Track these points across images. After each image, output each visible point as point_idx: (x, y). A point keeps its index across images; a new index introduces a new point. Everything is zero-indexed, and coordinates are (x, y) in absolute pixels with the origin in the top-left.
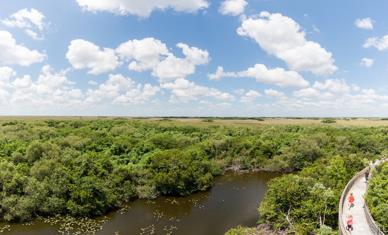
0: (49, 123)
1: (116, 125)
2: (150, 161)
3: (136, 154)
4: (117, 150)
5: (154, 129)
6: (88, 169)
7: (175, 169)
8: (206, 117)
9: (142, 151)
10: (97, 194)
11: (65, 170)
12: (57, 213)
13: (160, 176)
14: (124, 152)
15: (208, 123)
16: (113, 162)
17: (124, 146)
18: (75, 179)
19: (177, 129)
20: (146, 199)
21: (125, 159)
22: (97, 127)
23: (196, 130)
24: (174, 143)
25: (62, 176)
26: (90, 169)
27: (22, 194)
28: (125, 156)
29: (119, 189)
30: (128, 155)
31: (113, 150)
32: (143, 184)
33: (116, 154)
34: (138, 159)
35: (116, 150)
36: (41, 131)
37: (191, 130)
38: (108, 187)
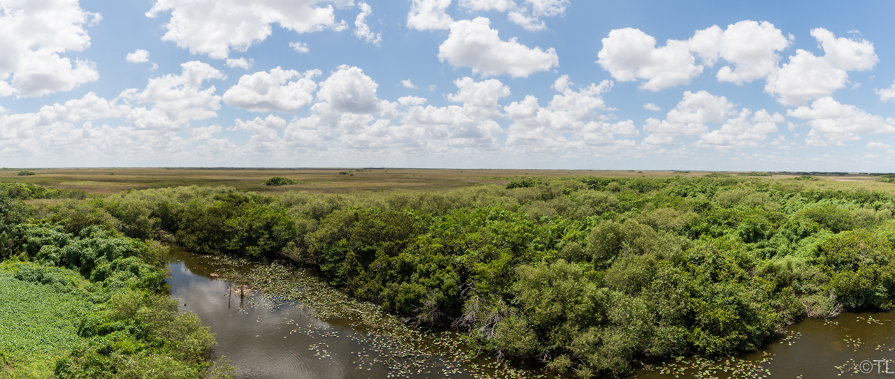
0: (590, 183)
1: (721, 188)
2: (820, 250)
3: (786, 239)
4: (750, 232)
5: (799, 194)
6: (716, 268)
7: (869, 264)
8: (883, 174)
9: (796, 235)
10: (745, 314)
11: (676, 273)
12: (678, 355)
13: (843, 277)
14: (762, 237)
15: (890, 184)
16: (750, 255)
17: (762, 226)
18: (697, 288)
19: (844, 194)
20: (820, 318)
21: (767, 248)
22: (686, 191)
23: (880, 196)
24: (848, 220)
25: (675, 284)
26: (721, 269)
27: (605, 323)
28: (767, 243)
29: (773, 302)
30: (771, 241)
31: (744, 232)
32: (811, 292)
33: (748, 240)
34: (792, 249)
35: (748, 232)
36: (593, 198)
37: (871, 198)
38: (755, 300)
